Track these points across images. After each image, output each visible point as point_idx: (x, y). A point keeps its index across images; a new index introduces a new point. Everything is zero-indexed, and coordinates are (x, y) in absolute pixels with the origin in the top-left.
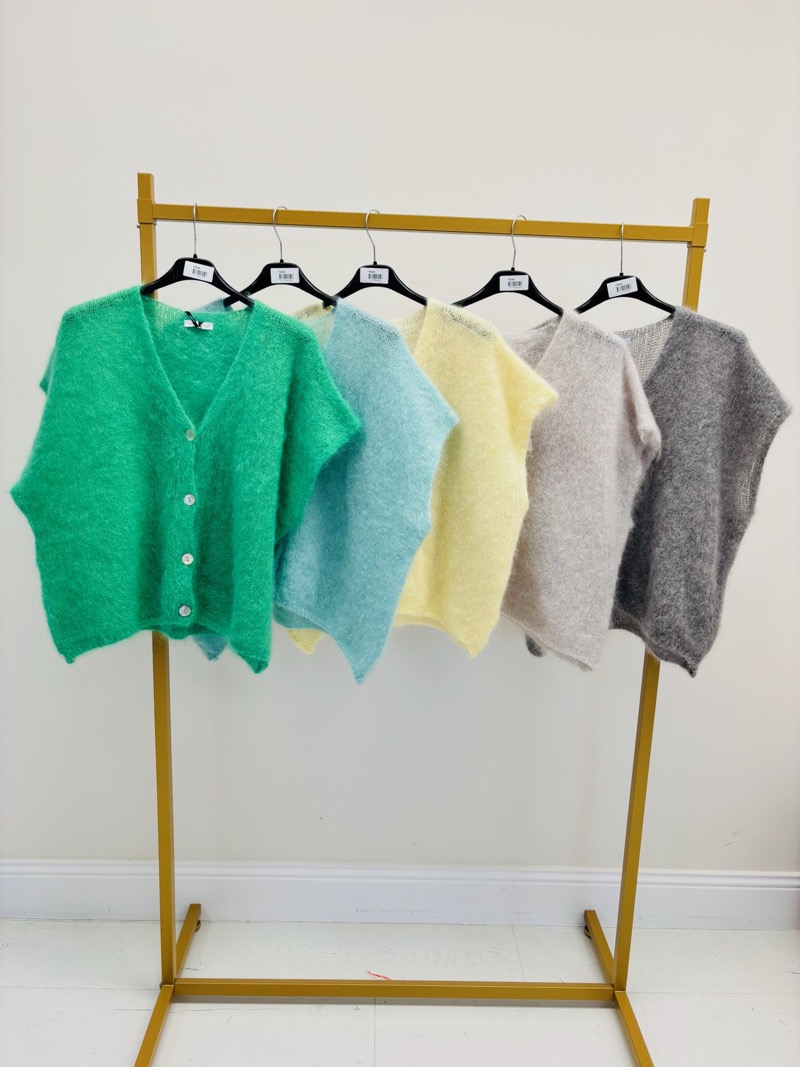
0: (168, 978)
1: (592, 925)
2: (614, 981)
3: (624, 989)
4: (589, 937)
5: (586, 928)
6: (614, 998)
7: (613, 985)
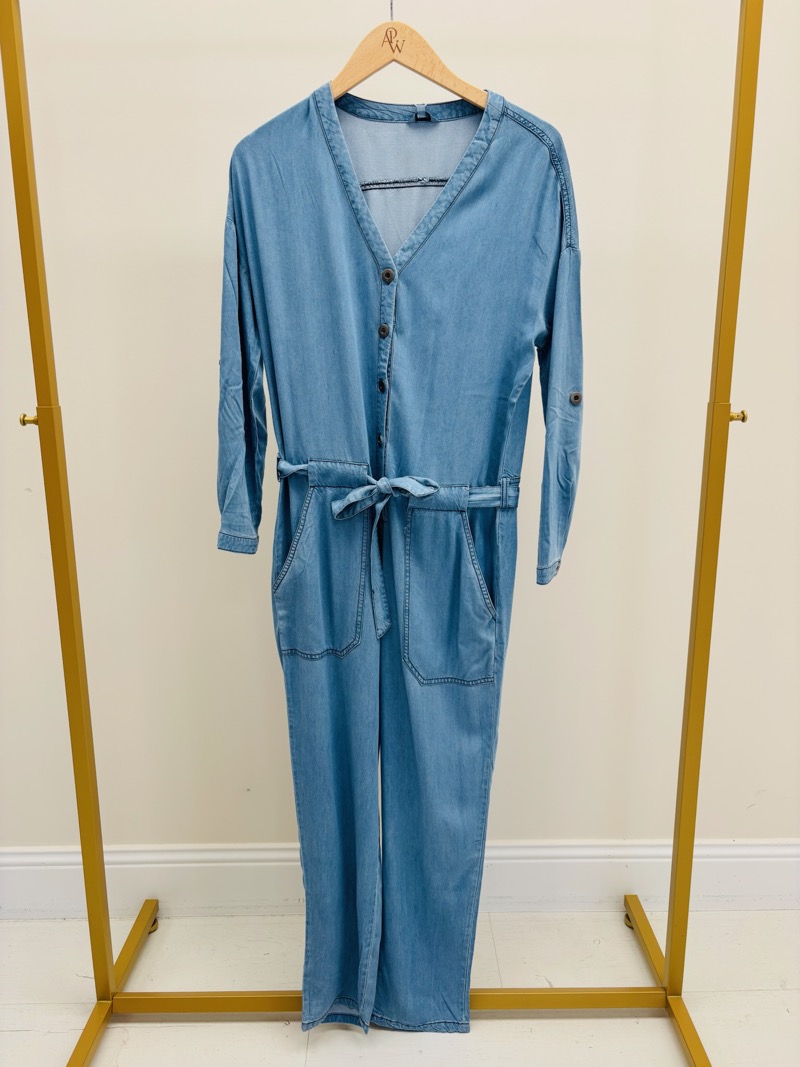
0: (103, 994)
1: (635, 915)
2: (666, 984)
3: (678, 993)
4: (632, 928)
5: (627, 916)
6: (667, 1005)
7: (665, 989)
